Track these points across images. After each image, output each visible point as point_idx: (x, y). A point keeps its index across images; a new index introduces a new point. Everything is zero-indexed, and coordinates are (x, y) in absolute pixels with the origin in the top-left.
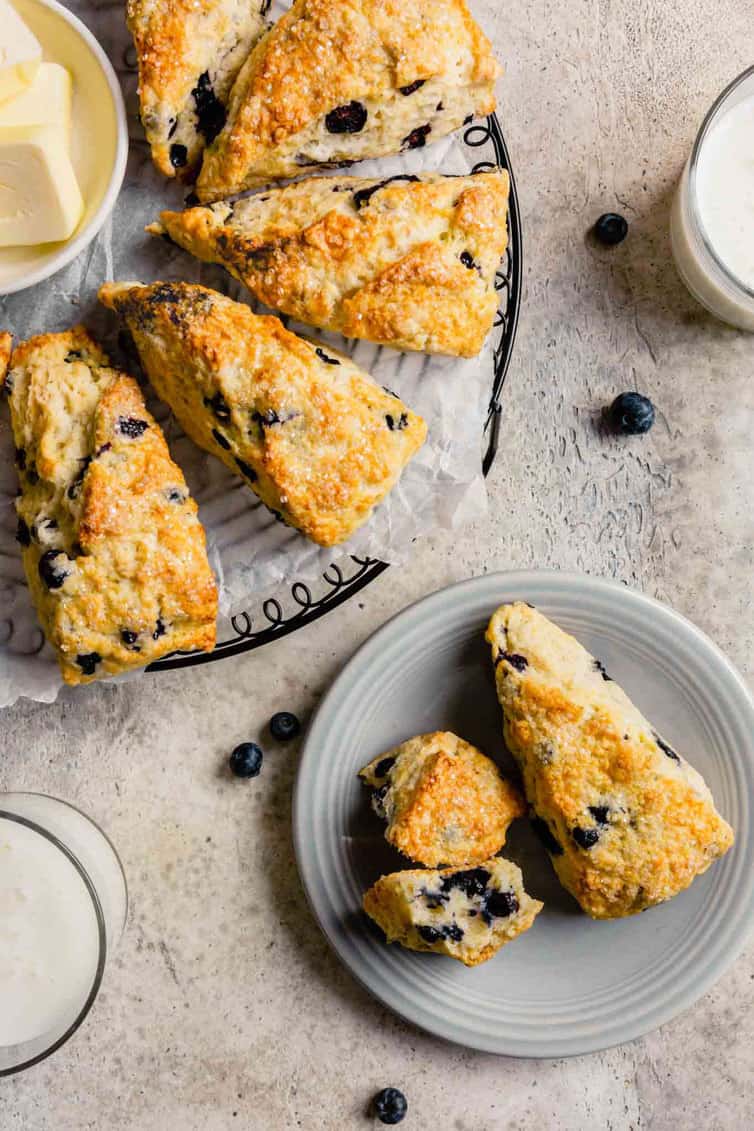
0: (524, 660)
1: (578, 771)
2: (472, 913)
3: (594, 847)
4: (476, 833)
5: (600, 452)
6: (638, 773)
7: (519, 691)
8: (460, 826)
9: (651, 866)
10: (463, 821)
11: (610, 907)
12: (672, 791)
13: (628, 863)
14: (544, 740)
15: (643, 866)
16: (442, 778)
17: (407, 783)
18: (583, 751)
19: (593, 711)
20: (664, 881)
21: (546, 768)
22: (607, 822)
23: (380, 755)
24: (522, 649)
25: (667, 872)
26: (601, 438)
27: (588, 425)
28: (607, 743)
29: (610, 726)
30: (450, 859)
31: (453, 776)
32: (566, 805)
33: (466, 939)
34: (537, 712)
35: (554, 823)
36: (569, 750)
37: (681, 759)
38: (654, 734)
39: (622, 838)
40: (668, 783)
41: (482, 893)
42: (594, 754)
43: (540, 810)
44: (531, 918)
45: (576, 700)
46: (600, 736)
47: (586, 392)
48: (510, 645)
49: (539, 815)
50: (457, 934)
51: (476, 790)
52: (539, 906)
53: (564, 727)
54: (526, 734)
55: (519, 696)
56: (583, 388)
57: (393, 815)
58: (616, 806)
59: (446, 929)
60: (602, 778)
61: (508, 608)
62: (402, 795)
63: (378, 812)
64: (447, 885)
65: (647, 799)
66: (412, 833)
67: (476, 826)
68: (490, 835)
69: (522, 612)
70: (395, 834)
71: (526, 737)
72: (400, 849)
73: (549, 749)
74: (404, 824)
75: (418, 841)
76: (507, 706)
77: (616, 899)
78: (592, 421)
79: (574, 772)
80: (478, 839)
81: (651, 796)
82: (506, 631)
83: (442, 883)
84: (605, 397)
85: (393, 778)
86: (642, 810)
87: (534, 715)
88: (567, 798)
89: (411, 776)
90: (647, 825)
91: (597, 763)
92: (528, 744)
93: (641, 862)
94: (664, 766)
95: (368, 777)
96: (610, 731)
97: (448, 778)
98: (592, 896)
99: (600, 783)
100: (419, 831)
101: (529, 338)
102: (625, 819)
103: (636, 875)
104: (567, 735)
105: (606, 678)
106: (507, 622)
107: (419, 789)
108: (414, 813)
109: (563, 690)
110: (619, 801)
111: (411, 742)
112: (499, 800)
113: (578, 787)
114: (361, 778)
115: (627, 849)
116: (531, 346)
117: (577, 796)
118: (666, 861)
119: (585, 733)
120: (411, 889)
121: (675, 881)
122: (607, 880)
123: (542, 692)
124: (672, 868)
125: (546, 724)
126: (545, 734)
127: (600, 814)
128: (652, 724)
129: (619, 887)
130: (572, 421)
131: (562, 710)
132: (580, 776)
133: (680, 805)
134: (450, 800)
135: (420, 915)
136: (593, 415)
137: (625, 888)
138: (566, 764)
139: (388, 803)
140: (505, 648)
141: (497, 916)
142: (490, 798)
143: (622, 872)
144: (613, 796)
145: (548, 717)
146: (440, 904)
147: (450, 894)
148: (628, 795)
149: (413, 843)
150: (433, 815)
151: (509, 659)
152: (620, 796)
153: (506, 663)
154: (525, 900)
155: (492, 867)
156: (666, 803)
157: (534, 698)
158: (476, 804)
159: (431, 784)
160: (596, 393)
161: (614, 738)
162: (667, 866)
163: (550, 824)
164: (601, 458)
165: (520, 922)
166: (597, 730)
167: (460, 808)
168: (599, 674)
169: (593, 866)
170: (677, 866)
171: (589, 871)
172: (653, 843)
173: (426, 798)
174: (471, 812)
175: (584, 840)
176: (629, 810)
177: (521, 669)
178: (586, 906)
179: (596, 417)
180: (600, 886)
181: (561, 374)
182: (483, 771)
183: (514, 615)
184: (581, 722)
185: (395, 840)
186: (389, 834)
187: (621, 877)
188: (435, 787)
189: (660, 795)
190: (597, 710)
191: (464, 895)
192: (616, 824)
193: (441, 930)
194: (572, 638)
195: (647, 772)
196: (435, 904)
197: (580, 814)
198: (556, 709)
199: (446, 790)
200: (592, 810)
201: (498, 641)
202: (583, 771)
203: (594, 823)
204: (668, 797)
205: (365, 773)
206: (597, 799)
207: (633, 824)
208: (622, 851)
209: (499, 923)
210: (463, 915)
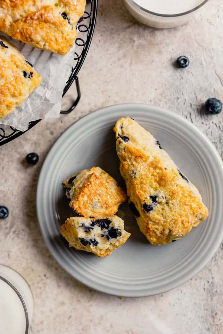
0: (128, 139)
1: (146, 182)
2: (103, 236)
3: (151, 212)
4: (105, 205)
5: (201, 121)
6: (169, 183)
7: (124, 149)
8: (99, 202)
9: (174, 221)
10: (100, 200)
11: (158, 238)
12: (183, 191)
13: (165, 220)
14: (133, 169)
15: (171, 221)
16: (93, 183)
17: (80, 185)
18: (148, 174)
19: (153, 159)
20: (179, 227)
21: (134, 180)
22: (157, 202)
23: (72, 176)
24: (127, 134)
25: (180, 224)
26: (201, 116)
27: (196, 111)
28: (158, 171)
29: (159, 164)
30: (95, 215)
31: (97, 182)
32: (141, 195)
33: (99, 245)
34: (131, 158)
35: (137, 203)
36: (143, 173)
37: (189, 181)
38: (178, 170)
39: (163, 209)
40: (182, 187)
41: (107, 228)
42: (153, 175)
43: (132, 198)
44: (125, 239)
45: (146, 153)
46: (155, 168)
47: (195, 97)
48: (123, 133)
49: (132, 201)
50: (95, 243)
51: (107, 189)
52: (129, 235)
53: (142, 164)
54: (126, 167)
55: (125, 151)
56: (194, 96)
57: (73, 196)
58: (160, 196)
59: (91, 240)
60: (155, 184)
61: (123, 119)
62: (77, 189)
63: (68, 196)
64: (93, 224)
65: (173, 193)
66: (80, 203)
67: (105, 203)
68: (111, 207)
69: (129, 121)
70: (73, 203)
71: (126, 168)
72: (75, 209)
73: (135, 172)
74: (76, 199)
75: (82, 207)
76: (120, 156)
77: (160, 235)
78: (197, 109)
79: (145, 181)
80: (106, 208)
81: (174, 192)
82: (122, 127)
83: (91, 223)
84: (202, 100)
85: (75, 183)
86: (171, 198)
87: (130, 159)
88: (141, 192)
89: (81, 182)
90: (172, 204)
91: (154, 178)
92: (127, 170)
93: (170, 219)
94: (181, 182)
95: (66, 184)
96: (159, 166)
97: (95, 183)
98: (151, 234)
99: (155, 186)
100: (82, 203)
101: (172, 76)
102: (164, 201)
103: (168, 224)
104: (142, 167)
105: (160, 148)
106: (122, 124)
107: (84, 187)
108: (81, 195)
109: (142, 150)
110: (161, 194)
111: (83, 171)
112: (116, 194)
113: (145, 188)
114: (63, 184)
115: (164, 214)
116: (173, 79)
117: (145, 191)
118: (180, 219)
119: (149, 166)
120: (78, 223)
121: (183, 228)
122: (156, 226)
123: (133, 150)
124: (182, 223)
125: (134, 163)
126: (134, 167)
127: (154, 199)
128: (178, 167)
129: (161, 230)
130: (189, 109)
131: (141, 157)
132: (147, 183)
133: (186, 197)
134: (95, 192)
135: (81, 234)
136: (198, 107)
137: (164, 230)
138: (142, 178)
139: (71, 192)
140: (121, 134)
141: (112, 237)
142: (112, 192)
143: (163, 224)
144: (159, 192)
145: (135, 160)
146: (90, 231)
147: (94, 227)
148: (165, 192)
149: (80, 207)
150: (88, 196)
151: (122, 138)
152: (162, 191)
153: (120, 139)
154: (124, 232)
155: (112, 219)
156: (181, 195)
157: (130, 152)
158: (106, 194)
159: (88, 185)
160: (199, 98)
161: (161, 169)
162: (181, 221)
163: (135, 204)
164: (201, 124)
165: (121, 240)
166: (154, 166)
167: (99, 195)
168: (158, 146)
169: (151, 221)
170: (184, 221)
171: (150, 222)
172: (175, 212)
173: (86, 190)
174: (104, 197)
175: (147, 208)
176: (166, 198)
177: (126, 141)
178: (148, 238)
179: (199, 108)
180: (154, 229)
181: (185, 91)
182: (110, 182)
183: (125, 122)
184: (148, 162)
185: (72, 206)
186: (71, 204)
187: (162, 225)
188: (90, 186)
189: (178, 192)
190: (155, 158)
191: (100, 228)
192: (160, 203)
193: (89, 240)
194: (148, 132)
195: (173, 183)
196: (88, 231)
197: (146, 198)
198: (138, 157)
199: (94, 188)
200: (151, 197)
201: (118, 131)
202: (148, 181)
203: (151, 202)
204: (181, 193)
205: (65, 183)
206: (153, 193)
207: (167, 203)
208: (162, 214)
209: (112, 240)
210: (98, 237)
